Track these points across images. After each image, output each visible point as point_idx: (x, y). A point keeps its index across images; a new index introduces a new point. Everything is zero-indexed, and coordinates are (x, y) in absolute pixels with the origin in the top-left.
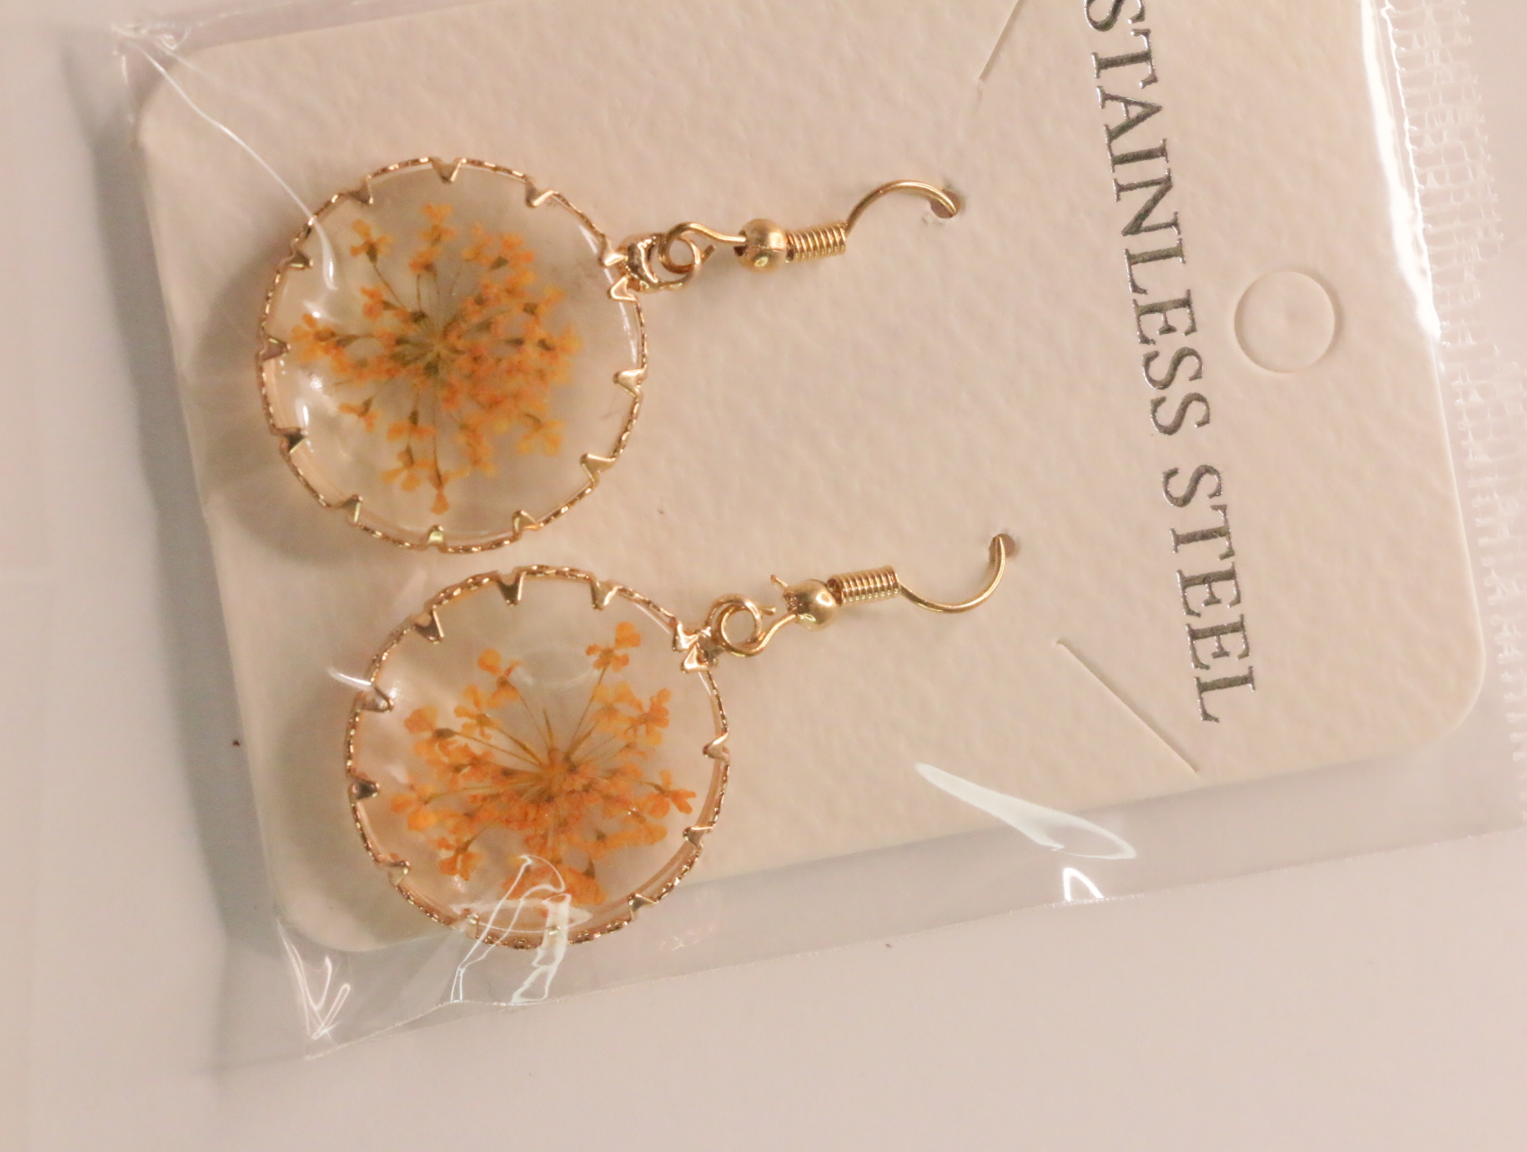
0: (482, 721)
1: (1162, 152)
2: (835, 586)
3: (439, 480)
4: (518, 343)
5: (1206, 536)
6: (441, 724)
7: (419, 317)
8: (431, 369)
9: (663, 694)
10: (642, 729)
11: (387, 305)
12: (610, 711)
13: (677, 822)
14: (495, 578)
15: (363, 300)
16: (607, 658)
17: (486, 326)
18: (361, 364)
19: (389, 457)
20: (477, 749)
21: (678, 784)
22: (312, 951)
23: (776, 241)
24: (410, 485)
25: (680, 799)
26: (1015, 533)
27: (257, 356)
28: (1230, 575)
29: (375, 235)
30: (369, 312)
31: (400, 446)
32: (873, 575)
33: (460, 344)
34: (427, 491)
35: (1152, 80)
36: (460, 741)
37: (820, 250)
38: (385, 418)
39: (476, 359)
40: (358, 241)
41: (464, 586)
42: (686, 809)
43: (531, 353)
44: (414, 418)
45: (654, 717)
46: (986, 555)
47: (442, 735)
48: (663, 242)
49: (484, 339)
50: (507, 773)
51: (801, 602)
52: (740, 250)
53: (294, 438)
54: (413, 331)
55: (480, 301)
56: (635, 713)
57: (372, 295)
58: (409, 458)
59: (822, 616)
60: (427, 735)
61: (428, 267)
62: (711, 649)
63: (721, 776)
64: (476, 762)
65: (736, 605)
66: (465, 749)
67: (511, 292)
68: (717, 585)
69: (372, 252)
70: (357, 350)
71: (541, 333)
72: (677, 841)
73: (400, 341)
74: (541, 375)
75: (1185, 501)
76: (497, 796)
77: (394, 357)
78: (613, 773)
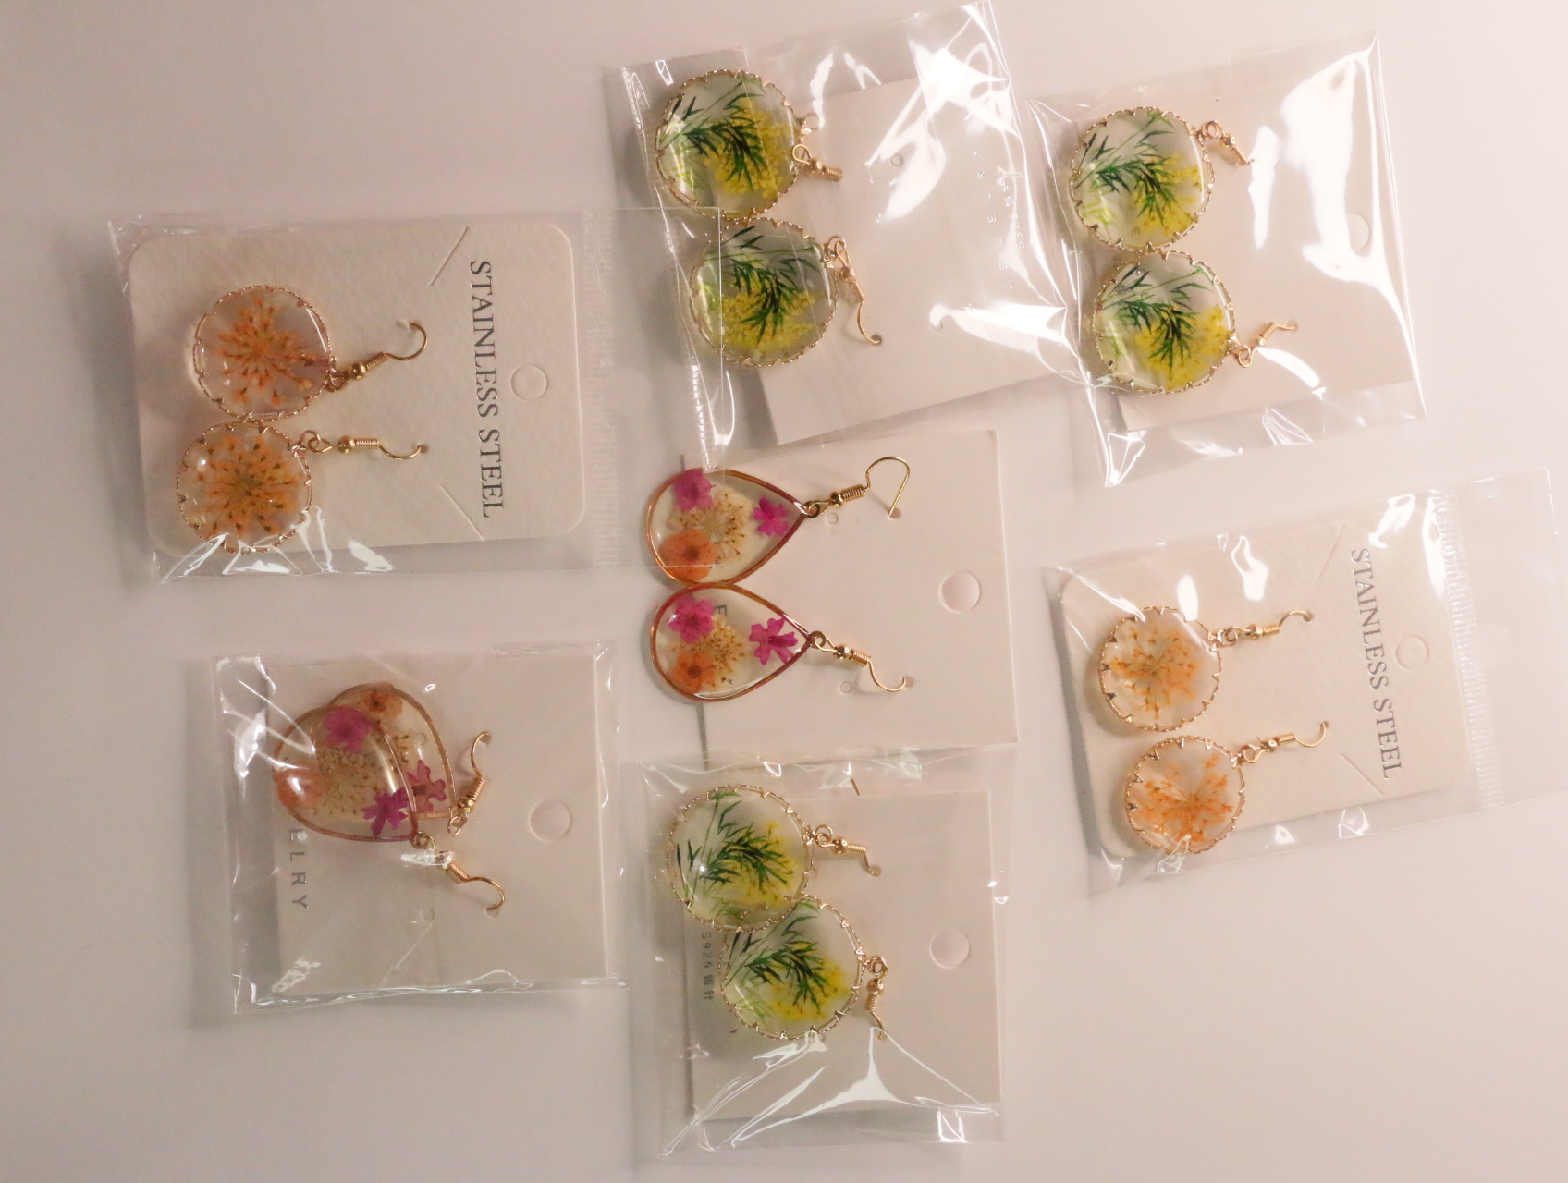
0: (1169, 785)
1: (1374, 600)
2: (1276, 740)
3: (1157, 709)
4: (1181, 665)
5: (1387, 720)
6: (1156, 786)
7: (1150, 657)
8: (1154, 673)
9: (1225, 776)
10: (1219, 787)
11: (1140, 653)
12: (1209, 781)
13: (1229, 816)
14: (1175, 740)
15: (1133, 652)
16: (1209, 765)
17: (1172, 660)
18: (1133, 672)
19: (1141, 703)
20: (1167, 794)
21: (1229, 804)
22: (1113, 857)
23: (1259, 631)
24: (1147, 710)
25: (1229, 808)
26: (1329, 720)
27: (1099, 671)
28: (1394, 733)
29: (1137, 631)
30: (1135, 655)
31: (1144, 698)
32: (1288, 735)
33: (1164, 665)
34: (1152, 712)
35: (1371, 577)
36: (1162, 791)
37: (1272, 633)
38: (1140, 689)
39: (1169, 670)
40: (1131, 633)
41: (1165, 743)
42: (1231, 811)
43: (1186, 667)
44: (1149, 689)
45: (1223, 783)
46: (1319, 728)
47: (1157, 789)
48: (1227, 632)
49: (1171, 664)
50: (1177, 801)
51: (1265, 745)
52: (1248, 634)
53: (1112, 696)
54: (1149, 662)
55: (1170, 652)
56: (1217, 782)
57: (1135, 650)
58: (1147, 702)
59: (1272, 750)
60: (1151, 790)
61: (1153, 641)
62: (1241, 760)
63: (1242, 802)
64: (1167, 798)
65: (1246, 747)
66: (1163, 794)
67: (1179, 648)
68: (1243, 742)
69: (1135, 637)
70: (1132, 667)
71: (1188, 662)
72: (1228, 821)
73: (1145, 665)
74: (1189, 675)
75: (1380, 710)
76: (1173, 809)
77: (1143, 670)
78: (1209, 801)
